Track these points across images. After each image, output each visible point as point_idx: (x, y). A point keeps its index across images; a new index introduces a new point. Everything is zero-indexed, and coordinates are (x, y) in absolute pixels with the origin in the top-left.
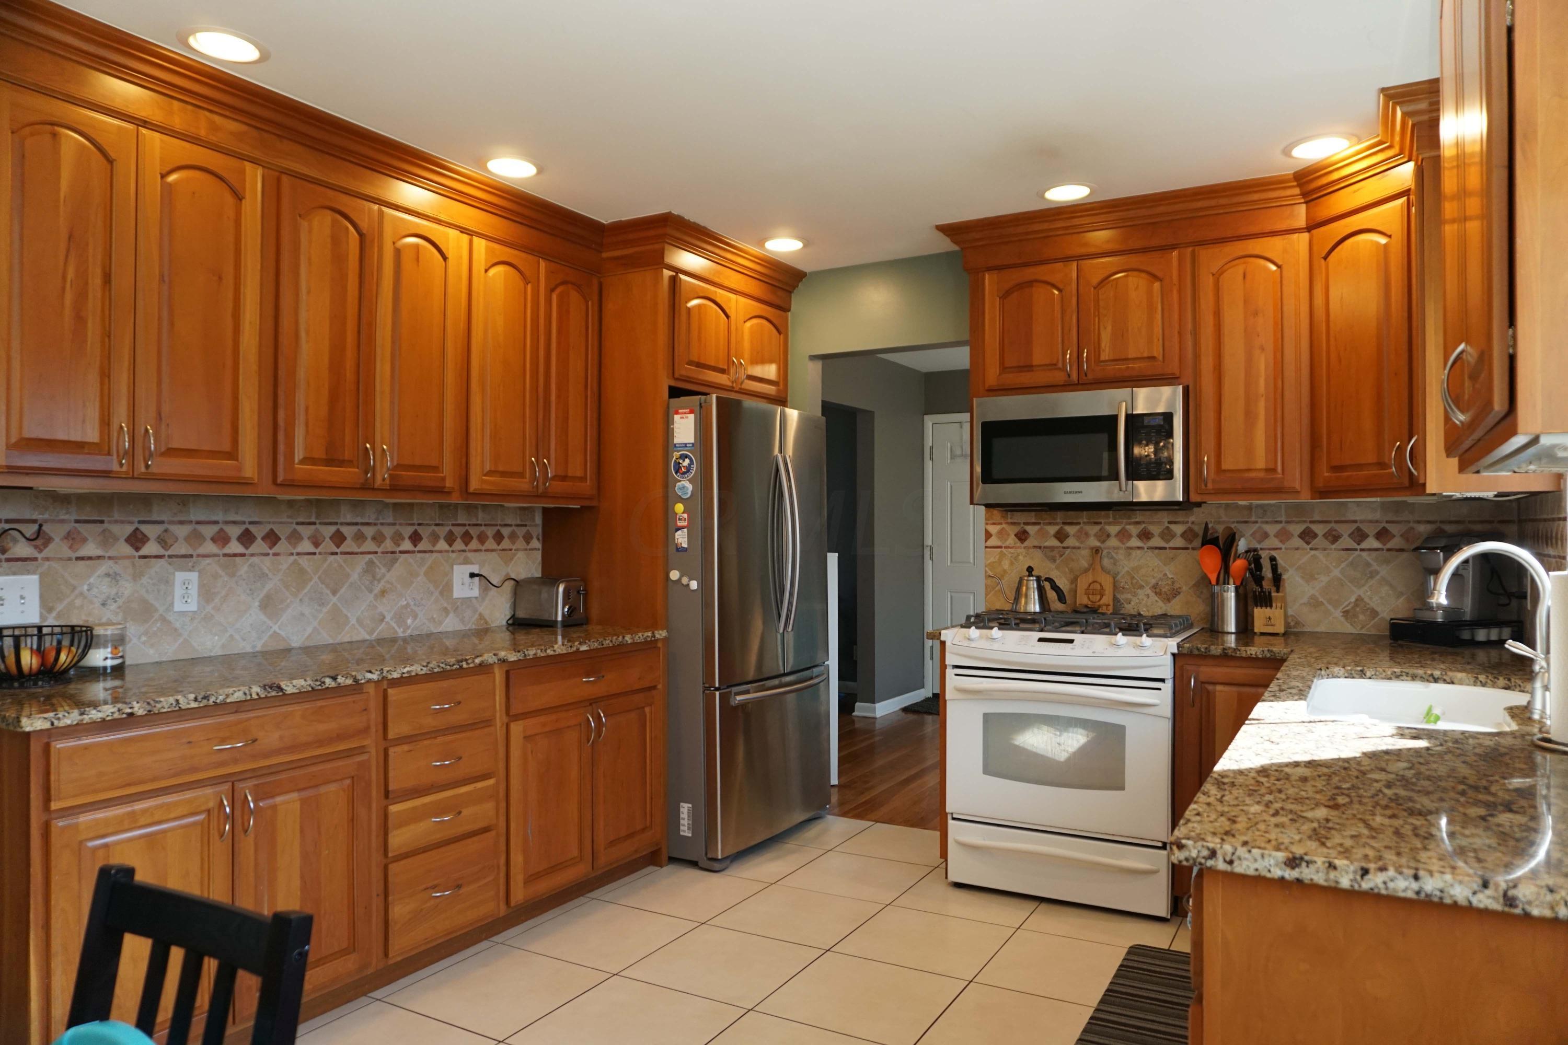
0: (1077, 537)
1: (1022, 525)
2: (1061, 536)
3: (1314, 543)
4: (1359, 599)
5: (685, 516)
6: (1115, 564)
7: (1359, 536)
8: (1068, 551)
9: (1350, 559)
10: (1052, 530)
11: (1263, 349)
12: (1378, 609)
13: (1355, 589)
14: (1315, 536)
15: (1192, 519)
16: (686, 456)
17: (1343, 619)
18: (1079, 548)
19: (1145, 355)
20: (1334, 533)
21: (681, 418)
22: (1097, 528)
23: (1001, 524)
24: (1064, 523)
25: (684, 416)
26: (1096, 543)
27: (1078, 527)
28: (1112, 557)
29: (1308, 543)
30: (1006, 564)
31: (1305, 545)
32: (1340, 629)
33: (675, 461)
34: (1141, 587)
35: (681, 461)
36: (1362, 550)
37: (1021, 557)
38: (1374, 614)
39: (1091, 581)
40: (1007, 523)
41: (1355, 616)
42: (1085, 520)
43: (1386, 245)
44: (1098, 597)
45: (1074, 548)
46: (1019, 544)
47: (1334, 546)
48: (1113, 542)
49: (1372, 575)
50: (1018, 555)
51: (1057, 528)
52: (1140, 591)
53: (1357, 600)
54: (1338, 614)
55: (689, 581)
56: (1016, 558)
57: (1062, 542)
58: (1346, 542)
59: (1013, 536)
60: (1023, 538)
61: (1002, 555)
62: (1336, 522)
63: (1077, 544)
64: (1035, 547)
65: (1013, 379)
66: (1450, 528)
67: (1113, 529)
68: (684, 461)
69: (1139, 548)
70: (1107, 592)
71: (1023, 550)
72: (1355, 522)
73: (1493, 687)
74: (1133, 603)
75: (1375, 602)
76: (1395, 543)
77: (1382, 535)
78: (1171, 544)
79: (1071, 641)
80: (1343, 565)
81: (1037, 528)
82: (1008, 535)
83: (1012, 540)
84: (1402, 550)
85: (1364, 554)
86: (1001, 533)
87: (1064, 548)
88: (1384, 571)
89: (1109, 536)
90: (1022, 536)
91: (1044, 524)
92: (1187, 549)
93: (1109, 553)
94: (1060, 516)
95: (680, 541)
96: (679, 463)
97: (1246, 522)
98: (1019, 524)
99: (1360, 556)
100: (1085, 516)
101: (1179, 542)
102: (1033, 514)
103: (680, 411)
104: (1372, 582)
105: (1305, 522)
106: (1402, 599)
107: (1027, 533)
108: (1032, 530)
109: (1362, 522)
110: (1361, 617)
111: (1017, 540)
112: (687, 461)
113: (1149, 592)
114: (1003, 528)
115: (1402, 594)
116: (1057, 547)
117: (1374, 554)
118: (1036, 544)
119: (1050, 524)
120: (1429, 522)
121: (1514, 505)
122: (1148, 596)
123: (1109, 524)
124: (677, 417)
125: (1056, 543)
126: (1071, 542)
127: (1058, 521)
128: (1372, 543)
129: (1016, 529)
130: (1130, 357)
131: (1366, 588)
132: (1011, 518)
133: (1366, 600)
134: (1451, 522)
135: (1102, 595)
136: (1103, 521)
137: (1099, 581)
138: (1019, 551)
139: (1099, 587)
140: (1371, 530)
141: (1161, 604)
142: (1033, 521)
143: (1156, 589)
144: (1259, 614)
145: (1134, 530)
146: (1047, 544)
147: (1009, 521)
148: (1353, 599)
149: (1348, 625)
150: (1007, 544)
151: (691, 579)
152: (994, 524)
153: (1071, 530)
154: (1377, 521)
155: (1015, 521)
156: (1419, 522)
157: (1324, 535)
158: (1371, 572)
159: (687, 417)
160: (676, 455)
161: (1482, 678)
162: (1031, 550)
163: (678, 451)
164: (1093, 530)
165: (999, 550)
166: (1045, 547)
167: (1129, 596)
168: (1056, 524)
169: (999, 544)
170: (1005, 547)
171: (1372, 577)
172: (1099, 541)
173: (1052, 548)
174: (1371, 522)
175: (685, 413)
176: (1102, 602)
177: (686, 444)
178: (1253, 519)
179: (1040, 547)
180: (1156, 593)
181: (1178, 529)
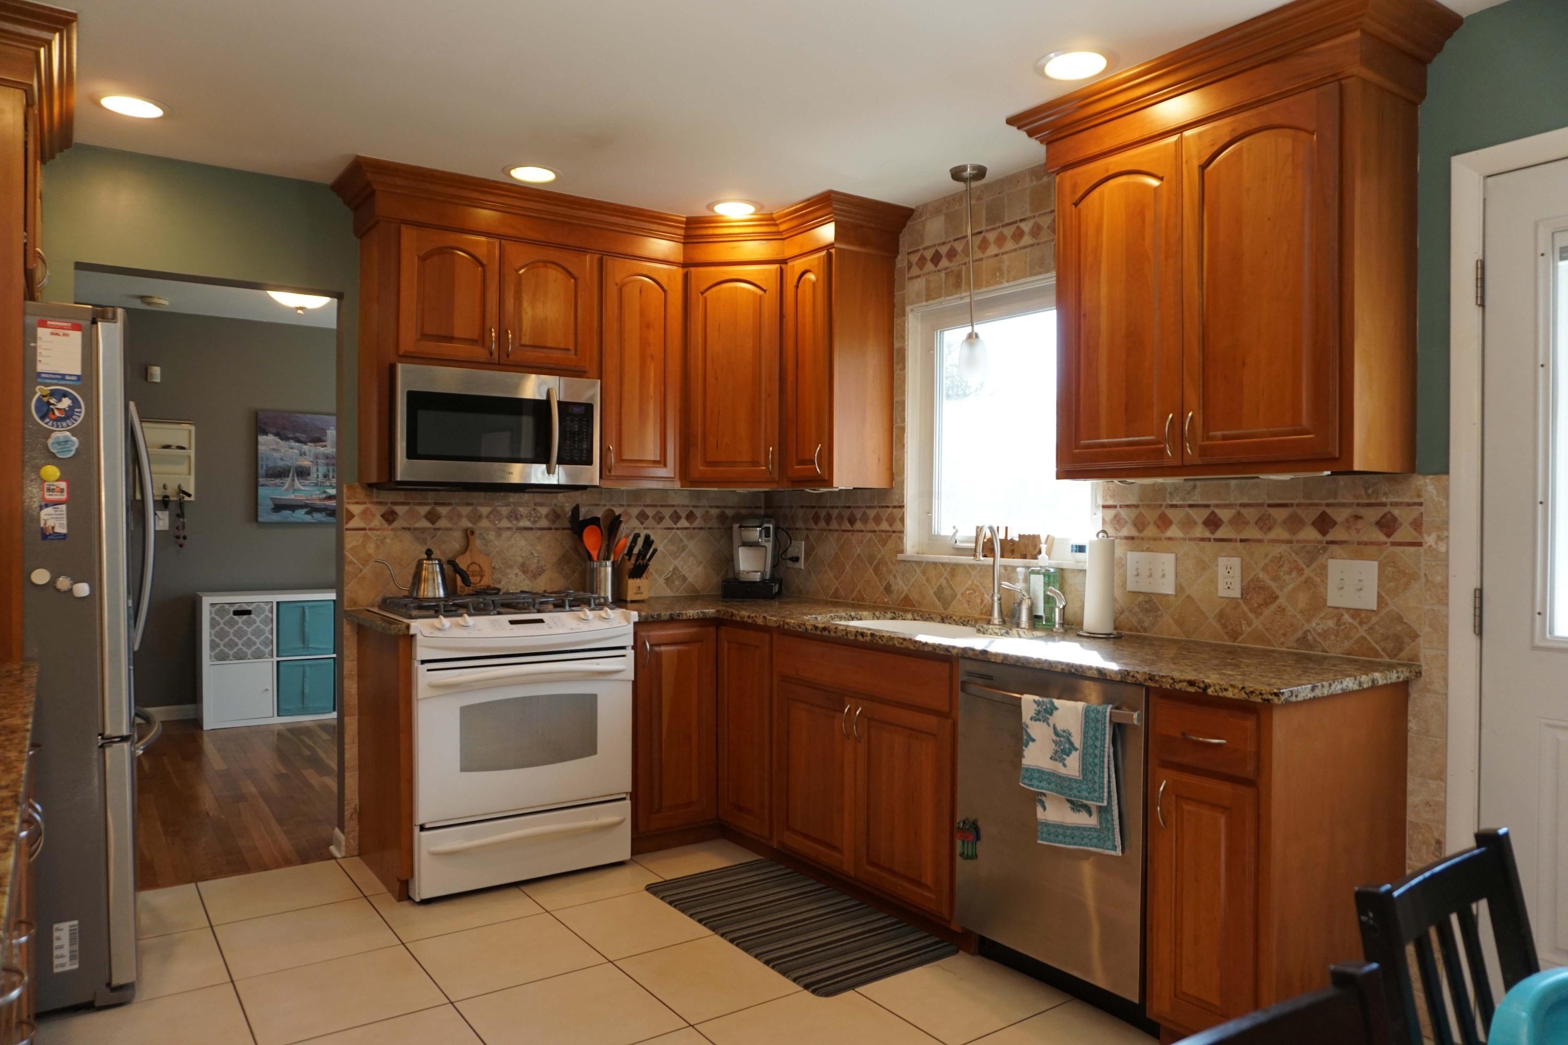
0: (450, 518)
1: (390, 505)
2: (432, 517)
3: (647, 523)
4: (676, 568)
5: (63, 485)
6: (486, 545)
7: (676, 517)
8: (439, 533)
9: (670, 536)
10: (423, 510)
11: (653, 359)
12: (687, 575)
13: (673, 561)
14: (647, 517)
15: (554, 501)
16: (65, 395)
17: (665, 585)
18: (451, 529)
19: (562, 346)
20: (660, 515)
21: (52, 334)
22: (470, 508)
23: (365, 503)
24: (436, 504)
25: (61, 332)
26: (466, 523)
27: (450, 508)
28: (484, 538)
29: (642, 523)
30: (371, 548)
31: (640, 525)
32: (663, 594)
33: (39, 400)
34: (511, 567)
35: (53, 401)
36: (678, 529)
37: (388, 541)
38: (684, 579)
39: (469, 563)
40: (372, 503)
41: (673, 582)
42: (457, 501)
43: (761, 296)
44: (478, 578)
45: (446, 529)
46: (386, 525)
47: (660, 526)
48: (485, 523)
49: (684, 548)
50: (385, 538)
51: (427, 508)
52: (508, 571)
53: (674, 569)
54: (661, 581)
55: (72, 584)
56: (383, 541)
57: (433, 523)
58: (668, 522)
59: (379, 517)
60: (391, 518)
61: (367, 538)
62: (661, 506)
63: (449, 525)
64: (404, 529)
65: (430, 347)
66: (743, 511)
67: (485, 510)
68: (60, 401)
69: (508, 528)
70: (486, 573)
71: (390, 532)
72: (673, 506)
73: (884, 619)
74: (503, 583)
75: (685, 571)
76: (698, 523)
77: (690, 517)
78: (538, 525)
79: (541, 621)
80: (665, 541)
81: (406, 508)
82: (374, 515)
83: (377, 521)
84: (701, 528)
85: (679, 532)
86: (364, 513)
87: (436, 529)
88: (691, 545)
89: (480, 517)
90: (390, 517)
91: (414, 504)
92: (550, 529)
93: (481, 534)
94: (431, 496)
95: (50, 523)
96: (49, 404)
97: (598, 505)
98: (386, 503)
99: (676, 534)
100: (456, 497)
101: (544, 523)
102: (402, 493)
103: (49, 323)
104: (683, 554)
105: (640, 505)
106: (700, 568)
107: (396, 514)
108: (400, 510)
109: (678, 506)
110: (677, 583)
111: (383, 522)
112: (66, 403)
113: (517, 571)
114: (368, 508)
115: (701, 562)
116: (428, 529)
117: (685, 531)
118: (406, 525)
119: (420, 504)
120: (718, 507)
121: (763, 496)
122: (516, 575)
123: (482, 505)
124: (41, 332)
125: (426, 524)
126: (443, 523)
127: (429, 501)
128: (683, 523)
129: (382, 509)
130: (548, 345)
131: (680, 559)
132: (377, 497)
133: (680, 568)
134: (729, 507)
135: (482, 577)
136: (475, 502)
137: (478, 562)
138: (386, 533)
139: (478, 569)
140: (683, 513)
141: (527, 582)
142: (402, 500)
143: (524, 568)
144: (632, 584)
145: (504, 511)
146: (417, 525)
147: (375, 500)
148: (671, 569)
149: (668, 589)
150: (373, 525)
151: (76, 581)
152: (357, 503)
153: (443, 510)
154: (687, 506)
155: (381, 500)
156: (711, 507)
157: (653, 517)
158: (683, 547)
159: (67, 335)
160: (40, 390)
161: (877, 614)
162: (399, 533)
163: (47, 385)
164: (465, 510)
165: (363, 532)
166: (414, 529)
167: (499, 576)
168: (428, 504)
169: (362, 525)
170: (370, 529)
171: (683, 550)
172: (470, 521)
173: (423, 530)
174: (684, 506)
175: (62, 328)
176: (483, 583)
177: (63, 376)
178: (603, 502)
179: (409, 529)
180: (524, 572)
181: (544, 511)
